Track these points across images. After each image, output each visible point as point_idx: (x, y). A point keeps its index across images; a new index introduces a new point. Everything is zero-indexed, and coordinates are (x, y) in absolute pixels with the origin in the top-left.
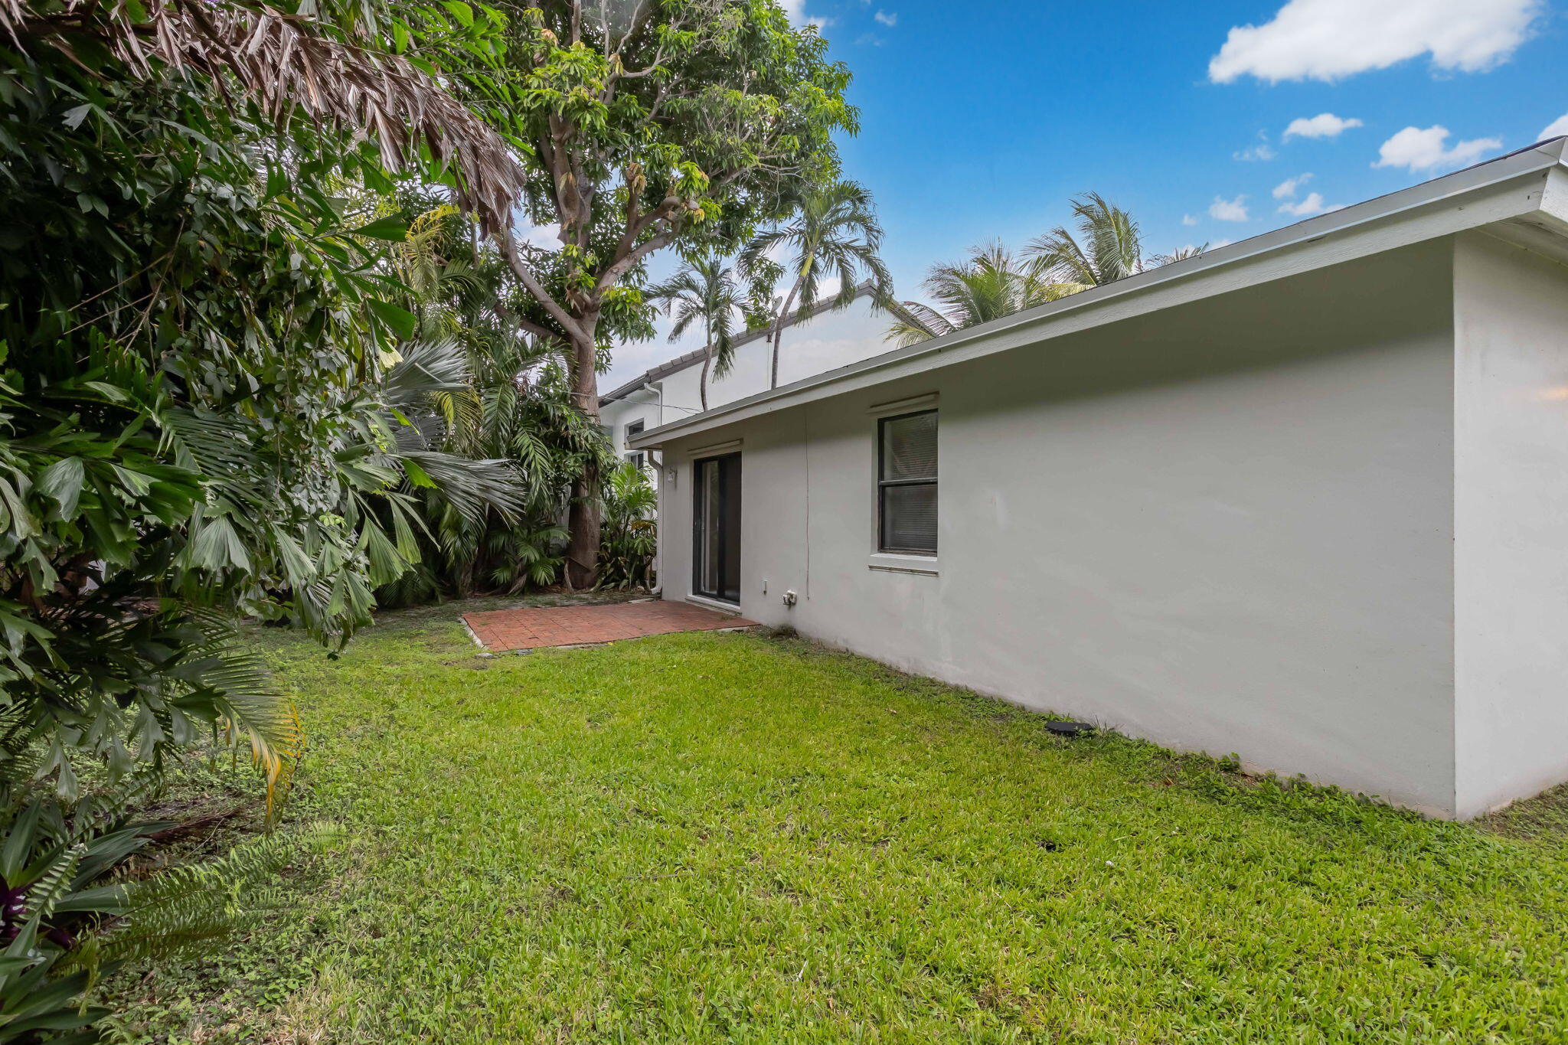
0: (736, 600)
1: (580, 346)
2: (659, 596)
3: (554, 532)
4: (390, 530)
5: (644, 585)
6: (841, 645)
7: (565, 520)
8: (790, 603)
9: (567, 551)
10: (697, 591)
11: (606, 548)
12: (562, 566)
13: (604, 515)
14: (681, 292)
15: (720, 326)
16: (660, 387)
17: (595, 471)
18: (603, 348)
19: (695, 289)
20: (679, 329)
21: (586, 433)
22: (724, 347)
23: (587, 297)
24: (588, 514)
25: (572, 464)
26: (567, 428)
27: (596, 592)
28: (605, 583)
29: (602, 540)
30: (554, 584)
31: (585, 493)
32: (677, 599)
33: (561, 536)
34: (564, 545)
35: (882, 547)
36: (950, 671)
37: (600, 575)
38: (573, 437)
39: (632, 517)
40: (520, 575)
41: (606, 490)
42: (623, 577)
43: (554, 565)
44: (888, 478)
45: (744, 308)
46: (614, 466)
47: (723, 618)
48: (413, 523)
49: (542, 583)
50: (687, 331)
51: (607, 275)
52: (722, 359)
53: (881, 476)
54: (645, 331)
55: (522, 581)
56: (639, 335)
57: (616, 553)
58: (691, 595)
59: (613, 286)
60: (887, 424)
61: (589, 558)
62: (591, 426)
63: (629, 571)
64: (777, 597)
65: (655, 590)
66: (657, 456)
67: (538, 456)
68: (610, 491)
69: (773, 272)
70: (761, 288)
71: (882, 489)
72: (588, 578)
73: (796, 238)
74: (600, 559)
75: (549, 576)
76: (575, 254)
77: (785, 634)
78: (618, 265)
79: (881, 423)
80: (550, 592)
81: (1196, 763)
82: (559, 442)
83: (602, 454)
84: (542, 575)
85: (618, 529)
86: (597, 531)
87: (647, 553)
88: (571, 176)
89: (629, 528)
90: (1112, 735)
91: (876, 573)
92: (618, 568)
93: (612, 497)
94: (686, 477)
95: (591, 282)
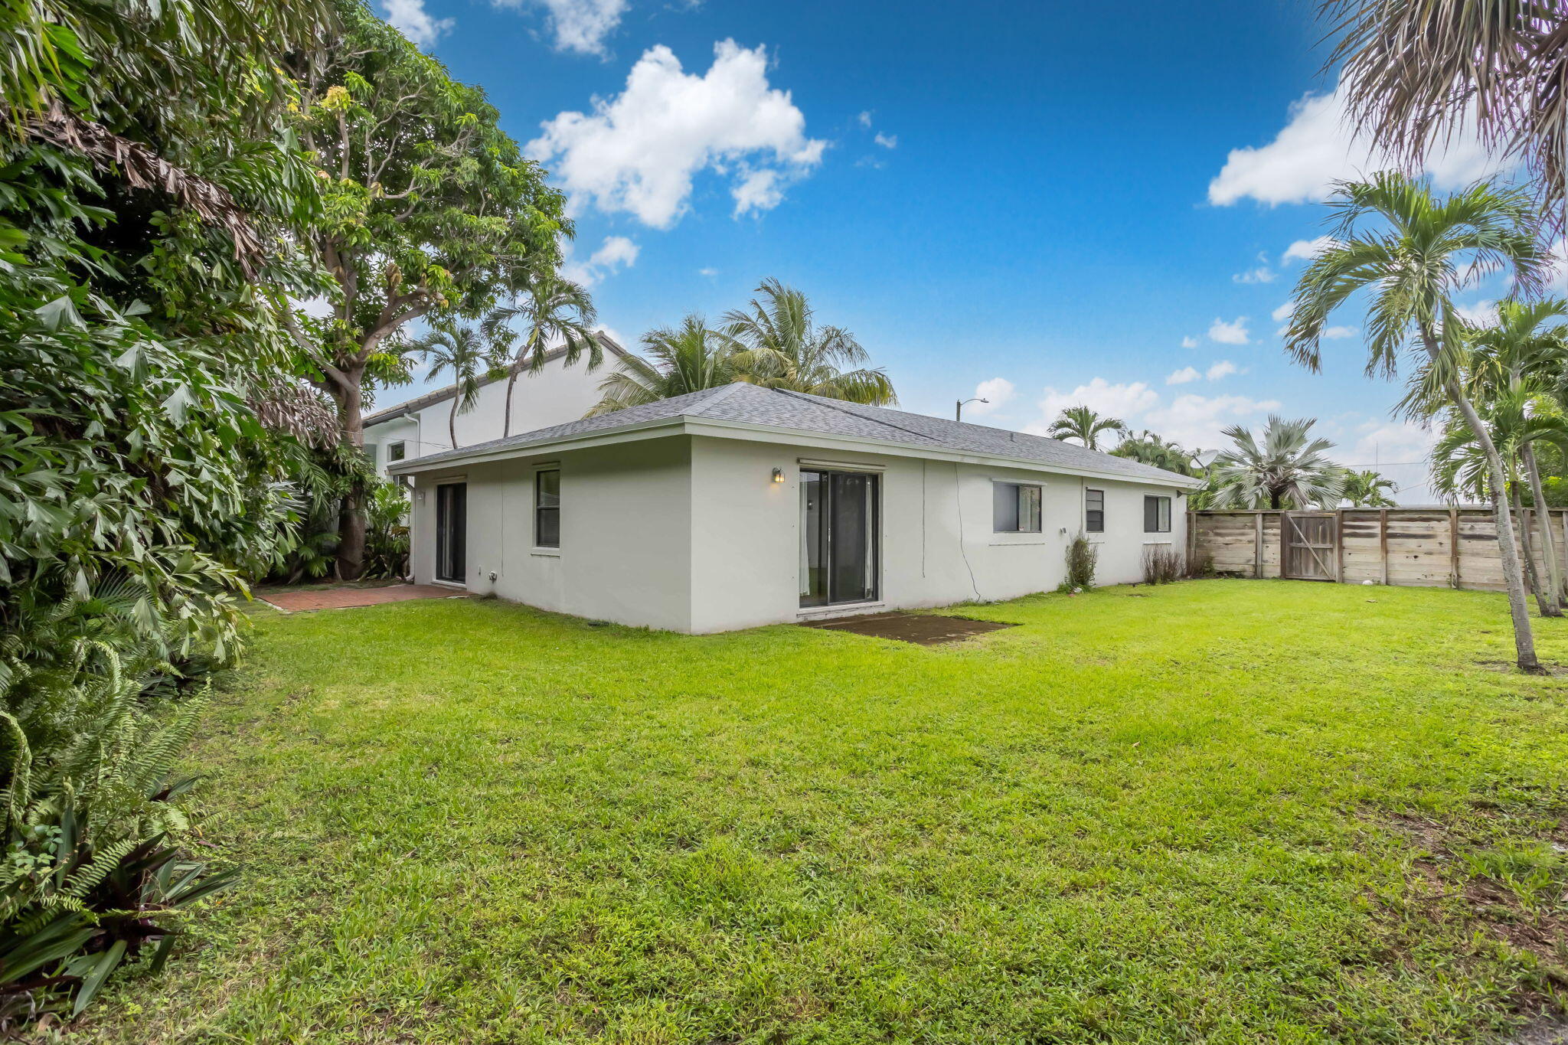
0: (463, 581)
1: (348, 394)
2: (412, 582)
3: (326, 536)
4: (286, 537)
5: (402, 576)
6: (519, 600)
7: (335, 525)
8: (493, 579)
9: (337, 551)
10: (440, 576)
11: (370, 548)
12: (334, 563)
13: (368, 523)
14: (435, 346)
15: (467, 372)
16: (418, 417)
17: (361, 488)
18: (367, 390)
19: (447, 345)
20: (434, 373)
21: (354, 461)
22: (470, 387)
23: (354, 357)
24: (355, 520)
25: (344, 486)
26: (338, 458)
27: (361, 581)
28: (369, 575)
29: (367, 542)
30: (326, 576)
31: (352, 505)
32: (426, 583)
33: (333, 538)
34: (334, 545)
35: (539, 543)
36: (564, 608)
37: (365, 569)
38: (343, 465)
39: (392, 525)
40: (297, 570)
41: (369, 503)
42: (385, 570)
43: (328, 564)
44: (543, 505)
45: (486, 359)
46: (378, 486)
47: (453, 591)
48: (296, 537)
49: (317, 575)
50: (441, 374)
51: (370, 339)
52: (467, 398)
53: (538, 503)
54: (405, 378)
55: (299, 574)
56: (400, 381)
57: (378, 552)
58: (435, 580)
59: (378, 347)
60: (543, 476)
61: (357, 556)
62: (358, 456)
63: (389, 565)
64: (486, 575)
65: (408, 578)
66: (411, 480)
67: (318, 478)
68: (373, 504)
69: (509, 337)
70: (501, 349)
71: (539, 511)
72: (355, 571)
73: (527, 314)
74: (365, 556)
75: (323, 570)
76: (344, 327)
77: (491, 597)
78: (380, 332)
79: (539, 473)
80: (323, 582)
81: (639, 630)
82: (332, 467)
83: (367, 477)
84: (316, 570)
85: (380, 534)
86: (362, 535)
87: (404, 552)
88: (341, 270)
89: (390, 533)
90: (617, 625)
91: (536, 558)
92: (380, 563)
93: (375, 509)
94: (431, 498)
95: (358, 349)
